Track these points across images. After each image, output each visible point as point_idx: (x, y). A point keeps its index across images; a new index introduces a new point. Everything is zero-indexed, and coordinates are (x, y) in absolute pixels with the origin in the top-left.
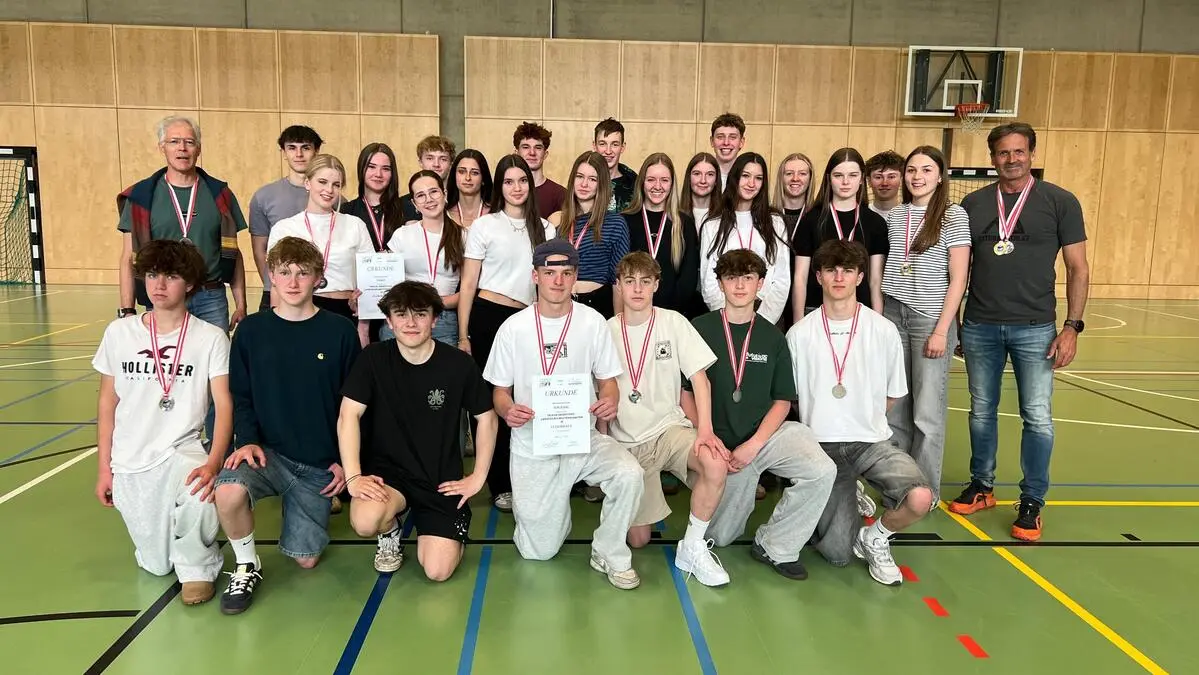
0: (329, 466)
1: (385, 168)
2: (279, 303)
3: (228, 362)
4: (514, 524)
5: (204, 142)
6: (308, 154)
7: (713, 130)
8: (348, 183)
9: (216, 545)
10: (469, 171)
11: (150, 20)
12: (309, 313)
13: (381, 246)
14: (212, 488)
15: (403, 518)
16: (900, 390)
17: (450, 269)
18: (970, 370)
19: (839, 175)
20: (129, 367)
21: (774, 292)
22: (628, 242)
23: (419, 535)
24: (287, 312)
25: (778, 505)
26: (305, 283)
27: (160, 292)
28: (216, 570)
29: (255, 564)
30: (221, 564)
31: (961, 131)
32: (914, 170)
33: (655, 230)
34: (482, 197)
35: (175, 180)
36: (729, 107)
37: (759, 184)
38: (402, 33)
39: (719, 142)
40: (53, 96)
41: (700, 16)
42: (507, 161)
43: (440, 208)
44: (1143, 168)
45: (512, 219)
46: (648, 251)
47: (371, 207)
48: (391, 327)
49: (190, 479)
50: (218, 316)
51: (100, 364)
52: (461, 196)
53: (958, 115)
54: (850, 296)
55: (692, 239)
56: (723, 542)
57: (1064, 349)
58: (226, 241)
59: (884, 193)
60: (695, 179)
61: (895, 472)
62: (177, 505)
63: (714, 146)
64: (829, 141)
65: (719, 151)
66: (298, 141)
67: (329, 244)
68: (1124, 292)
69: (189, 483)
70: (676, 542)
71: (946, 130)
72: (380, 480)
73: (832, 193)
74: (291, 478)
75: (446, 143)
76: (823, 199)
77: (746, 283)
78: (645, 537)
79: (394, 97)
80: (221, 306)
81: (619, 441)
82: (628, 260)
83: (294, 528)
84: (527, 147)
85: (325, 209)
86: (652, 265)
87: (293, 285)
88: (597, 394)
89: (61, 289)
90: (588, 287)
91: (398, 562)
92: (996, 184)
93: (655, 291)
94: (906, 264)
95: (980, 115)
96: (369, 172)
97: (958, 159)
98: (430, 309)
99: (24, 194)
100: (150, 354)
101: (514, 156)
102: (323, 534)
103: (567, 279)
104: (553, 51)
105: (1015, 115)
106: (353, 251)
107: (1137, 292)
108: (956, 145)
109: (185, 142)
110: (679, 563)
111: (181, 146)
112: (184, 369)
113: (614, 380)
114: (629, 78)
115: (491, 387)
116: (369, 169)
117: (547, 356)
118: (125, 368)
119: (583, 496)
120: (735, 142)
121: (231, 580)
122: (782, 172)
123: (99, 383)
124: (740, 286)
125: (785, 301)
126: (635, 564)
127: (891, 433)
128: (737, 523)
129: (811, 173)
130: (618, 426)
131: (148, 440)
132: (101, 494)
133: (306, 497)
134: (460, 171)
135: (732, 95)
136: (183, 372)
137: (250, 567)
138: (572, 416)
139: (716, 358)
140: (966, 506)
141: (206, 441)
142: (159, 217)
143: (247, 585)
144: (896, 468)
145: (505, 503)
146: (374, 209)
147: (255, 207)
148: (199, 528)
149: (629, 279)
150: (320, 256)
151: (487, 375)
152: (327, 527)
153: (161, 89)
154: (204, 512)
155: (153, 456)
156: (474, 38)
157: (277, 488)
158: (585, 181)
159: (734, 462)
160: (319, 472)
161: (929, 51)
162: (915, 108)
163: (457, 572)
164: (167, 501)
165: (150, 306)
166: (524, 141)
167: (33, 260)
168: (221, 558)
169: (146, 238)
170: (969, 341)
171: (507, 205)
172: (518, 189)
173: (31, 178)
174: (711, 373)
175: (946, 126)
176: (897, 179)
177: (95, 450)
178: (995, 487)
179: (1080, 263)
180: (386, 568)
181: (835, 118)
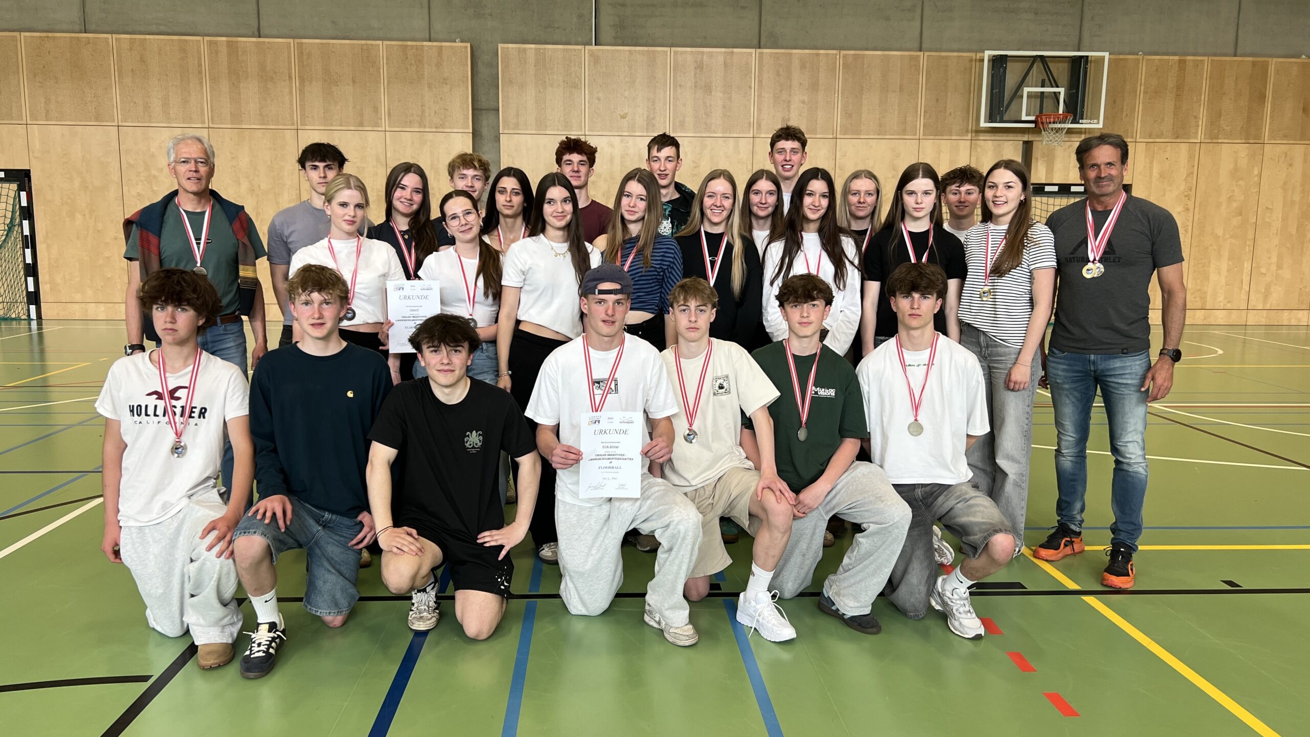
0: (357, 517)
1: (416, 190)
2: (302, 338)
3: (247, 401)
4: (561, 576)
5: (217, 162)
6: (331, 174)
7: (772, 145)
8: (372, 205)
9: (234, 604)
10: (509, 191)
11: (153, 28)
12: (336, 347)
13: (411, 274)
14: (230, 542)
15: (439, 572)
16: (982, 428)
17: (491, 298)
18: (1056, 403)
19: (912, 193)
20: (136, 410)
21: (842, 321)
22: (681, 267)
23: (456, 589)
24: (311, 346)
25: (848, 554)
26: (329, 312)
27: (169, 326)
28: (235, 630)
29: (278, 622)
30: (240, 624)
31: (1042, 143)
32: (994, 186)
33: (713, 253)
34: (524, 219)
35: (187, 204)
36: (789, 120)
37: (825, 202)
38: (430, 41)
39: (779, 157)
40: (47, 112)
41: (756, 18)
42: (549, 179)
43: (476, 230)
44: (1240, 182)
45: (553, 243)
46: (706, 277)
47: (400, 232)
48: (423, 364)
49: (206, 532)
50: (234, 352)
51: (104, 408)
52: (502, 219)
53: (1038, 127)
54: (926, 325)
55: (754, 263)
56: (787, 595)
57: (1160, 379)
58: (243, 270)
59: (962, 210)
60: (755, 199)
61: (974, 516)
62: (192, 561)
63: (774, 162)
64: (898, 156)
65: (780, 168)
66: (320, 161)
67: (355, 273)
68: (1220, 317)
69: (203, 537)
70: (738, 595)
71: (1025, 143)
72: (414, 532)
73: (904, 213)
74: (316, 528)
75: (480, 161)
76: (894, 219)
77: (811, 311)
78: (704, 589)
79: (423, 112)
80: (238, 342)
81: (674, 485)
82: (682, 287)
83: (319, 583)
84: (570, 162)
85: (350, 234)
86: (708, 292)
87: (316, 316)
88: (651, 434)
89: (59, 325)
90: (638, 317)
91: (434, 619)
92: (1084, 202)
93: (712, 320)
94: (986, 289)
95: (1063, 126)
96: (398, 193)
97: (1038, 175)
98: (466, 345)
99: (17, 221)
100: (160, 396)
101: (556, 174)
102: (352, 590)
103: (620, 309)
104: (596, 59)
105: (1100, 126)
106: (381, 279)
107: (1235, 318)
108: (1037, 159)
109: (196, 162)
110: (741, 617)
111: (191, 166)
112: (197, 411)
113: (668, 419)
114: (679, 90)
115: (533, 426)
116: (399, 190)
117: (596, 391)
118: (132, 411)
119: (635, 546)
120: (796, 158)
121: (250, 640)
122: (846, 191)
123: (104, 427)
124: (805, 315)
125: (854, 332)
126: (692, 619)
127: (970, 475)
128: (803, 575)
129: (878, 192)
130: (673, 469)
131: (158, 489)
132: (109, 549)
133: (332, 549)
134: (499, 192)
135: (792, 107)
136: (196, 415)
137: (272, 626)
138: (622, 457)
139: (778, 394)
140: (1051, 552)
141: (223, 489)
142: (169, 245)
143: (269, 646)
144: (975, 512)
145: (550, 554)
146: (403, 233)
147: (273, 232)
148: (215, 587)
149: (684, 308)
150: (344, 283)
151: (529, 413)
152: (356, 583)
153: (165, 105)
154: (221, 567)
155: (165, 506)
156: (510, 45)
157: (302, 542)
158: (633, 201)
159: (800, 507)
160: (346, 521)
161: (1006, 56)
162: (991, 119)
163: (498, 630)
164: (181, 555)
165: (159, 341)
166: (566, 157)
167: (28, 293)
168: (240, 616)
169: (155, 266)
170: (1055, 371)
171: (548, 227)
172: (560, 210)
173: (24, 203)
174: (774, 409)
175: (1026, 138)
176: (975, 196)
177: (101, 500)
178: (1083, 531)
179: (1176, 287)
180: (421, 626)
181: (904, 130)
